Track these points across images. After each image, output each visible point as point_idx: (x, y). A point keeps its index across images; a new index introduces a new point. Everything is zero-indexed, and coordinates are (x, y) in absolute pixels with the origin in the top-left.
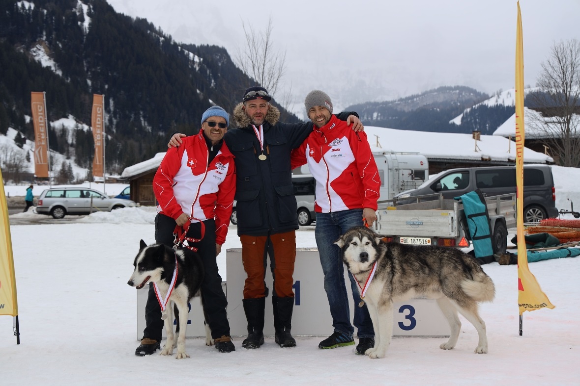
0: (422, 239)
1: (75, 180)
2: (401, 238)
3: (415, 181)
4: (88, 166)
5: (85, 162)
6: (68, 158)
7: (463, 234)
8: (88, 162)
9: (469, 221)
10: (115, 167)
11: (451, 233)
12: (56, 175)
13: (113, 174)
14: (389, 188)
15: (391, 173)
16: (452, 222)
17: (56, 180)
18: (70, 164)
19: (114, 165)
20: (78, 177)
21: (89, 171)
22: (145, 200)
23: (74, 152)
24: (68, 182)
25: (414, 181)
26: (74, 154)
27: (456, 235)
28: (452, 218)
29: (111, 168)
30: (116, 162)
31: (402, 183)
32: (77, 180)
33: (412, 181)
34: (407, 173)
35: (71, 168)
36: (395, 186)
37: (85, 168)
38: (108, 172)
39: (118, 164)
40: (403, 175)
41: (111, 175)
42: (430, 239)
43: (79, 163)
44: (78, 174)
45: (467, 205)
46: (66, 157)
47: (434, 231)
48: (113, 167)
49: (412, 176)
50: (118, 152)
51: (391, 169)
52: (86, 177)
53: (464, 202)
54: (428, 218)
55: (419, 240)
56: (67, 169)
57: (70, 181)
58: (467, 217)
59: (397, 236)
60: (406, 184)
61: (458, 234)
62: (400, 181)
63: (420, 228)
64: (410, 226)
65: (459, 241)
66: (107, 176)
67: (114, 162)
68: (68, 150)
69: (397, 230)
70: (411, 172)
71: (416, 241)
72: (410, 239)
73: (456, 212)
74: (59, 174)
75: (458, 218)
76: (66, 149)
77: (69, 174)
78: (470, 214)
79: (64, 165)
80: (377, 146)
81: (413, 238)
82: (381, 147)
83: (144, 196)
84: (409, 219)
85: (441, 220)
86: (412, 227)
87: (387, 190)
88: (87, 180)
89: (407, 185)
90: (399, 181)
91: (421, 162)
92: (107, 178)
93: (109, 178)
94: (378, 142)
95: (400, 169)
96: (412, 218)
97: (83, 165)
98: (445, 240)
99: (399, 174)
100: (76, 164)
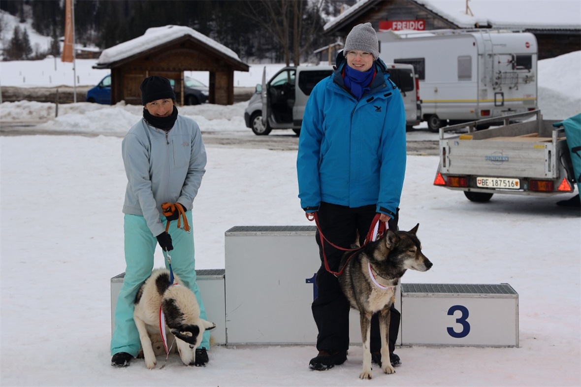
0: (507, 180)
1: (33, 54)
2: (478, 178)
3: (518, 71)
4: (52, 33)
5: (47, 27)
6: (23, 21)
7: (565, 174)
8: (52, 27)
9: (574, 156)
10: (91, 35)
11: (547, 172)
12: (6, 46)
13: (88, 46)
14: (478, 82)
15: (481, 61)
16: (550, 158)
17: (6, 53)
18: (25, 29)
19: (89, 32)
20: (37, 49)
21: (53, 40)
22: (132, 96)
23: (31, 12)
24: (24, 56)
25: (515, 71)
26: (31, 16)
27: (555, 176)
28: (550, 152)
29: (85, 37)
30: (92, 27)
31: (497, 75)
32: (37, 53)
33: (512, 71)
34: (505, 59)
35: (27, 36)
36: (488, 79)
37: (48, 35)
38: (81, 43)
39: (95, 31)
40: (499, 62)
41: (85, 46)
42: (518, 180)
43: (39, 29)
44: (37, 45)
45: (571, 134)
46: (19, 19)
47: (525, 170)
48: (88, 35)
49: (513, 65)
50: (95, 13)
51: (482, 55)
52: (49, 49)
53: (567, 130)
54: (517, 151)
55: (502, 182)
56: (21, 37)
57: (27, 55)
58: (570, 150)
59: (473, 176)
60: (503, 77)
61: (557, 174)
62: (495, 73)
63: (505, 165)
64: (490, 162)
65: (559, 184)
66: (79, 48)
67: (89, 27)
68: (22, 10)
69: (473, 167)
70: (510, 58)
71: (499, 182)
72: (490, 179)
73: (555, 144)
74: (11, 44)
75: (558, 152)
76: (19, 7)
77: (24, 44)
78: (575, 146)
79: (16, 31)
80: (467, 13)
81: (495, 179)
82: (472, 15)
83: (131, 90)
84: (489, 153)
85: (534, 155)
86: (492, 164)
87: (476, 85)
88: (51, 54)
89: (505, 78)
90: (493, 71)
91: (527, 43)
92: (79, 52)
93: (82, 51)
94: (467, 7)
95: (495, 54)
96: (493, 151)
97: (45, 32)
98: (539, 183)
99: (493, 61)
100: (34, 31)
